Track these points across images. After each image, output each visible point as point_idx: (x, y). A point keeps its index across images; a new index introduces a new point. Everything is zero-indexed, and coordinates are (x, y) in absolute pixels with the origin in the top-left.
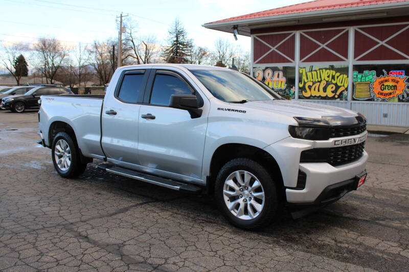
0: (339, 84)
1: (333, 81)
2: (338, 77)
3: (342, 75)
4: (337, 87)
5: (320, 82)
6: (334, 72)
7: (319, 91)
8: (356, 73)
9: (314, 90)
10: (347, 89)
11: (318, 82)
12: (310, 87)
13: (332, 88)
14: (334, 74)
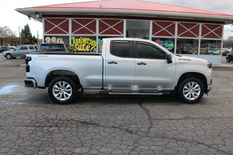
0: (92, 45)
1: (89, 44)
2: (91, 42)
3: (93, 41)
4: (91, 46)
5: (82, 44)
6: (89, 39)
7: (82, 48)
8: (100, 40)
9: (80, 48)
10: (96, 47)
11: (81, 44)
12: (77, 46)
13: (89, 47)
14: (89, 40)
